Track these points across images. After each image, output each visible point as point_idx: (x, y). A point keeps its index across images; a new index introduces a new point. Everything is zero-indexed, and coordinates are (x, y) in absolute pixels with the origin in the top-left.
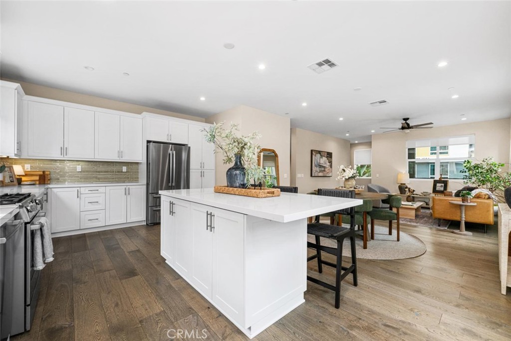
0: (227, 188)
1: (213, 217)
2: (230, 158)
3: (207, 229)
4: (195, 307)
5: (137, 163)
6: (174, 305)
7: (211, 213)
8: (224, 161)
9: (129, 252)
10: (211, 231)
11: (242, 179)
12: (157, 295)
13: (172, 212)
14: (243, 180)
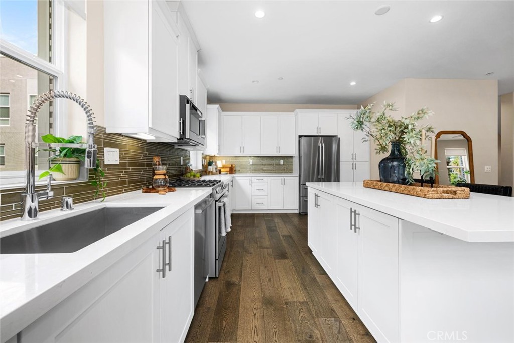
0: (379, 183)
1: (357, 216)
2: (385, 147)
3: (351, 229)
4: (338, 311)
5: (291, 157)
6: (317, 300)
7: (355, 211)
8: (376, 151)
9: (283, 236)
10: (355, 231)
11: (401, 171)
12: (302, 283)
13: (317, 204)
14: (403, 174)
